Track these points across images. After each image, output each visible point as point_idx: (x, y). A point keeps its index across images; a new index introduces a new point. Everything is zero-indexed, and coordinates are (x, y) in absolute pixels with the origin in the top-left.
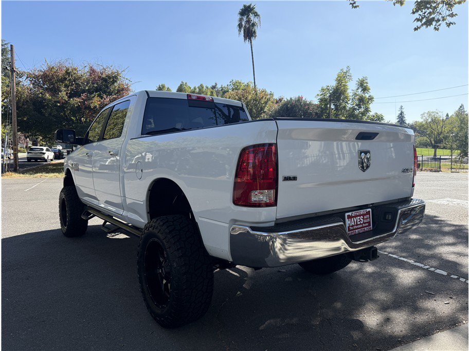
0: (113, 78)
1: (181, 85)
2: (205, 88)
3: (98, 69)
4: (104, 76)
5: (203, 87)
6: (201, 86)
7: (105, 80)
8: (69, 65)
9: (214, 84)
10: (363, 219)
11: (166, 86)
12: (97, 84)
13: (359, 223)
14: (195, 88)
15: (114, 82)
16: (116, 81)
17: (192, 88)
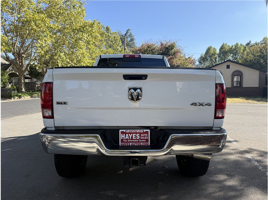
0: (172, 47)
1: (223, 45)
2: (239, 45)
3: (164, 43)
4: (167, 46)
5: (238, 45)
6: (237, 44)
7: (167, 48)
8: (150, 43)
9: (248, 42)
10: (140, 136)
11: (213, 47)
12: (162, 51)
13: (134, 138)
14: (232, 46)
15: (172, 48)
16: (173, 48)
17: (231, 46)
